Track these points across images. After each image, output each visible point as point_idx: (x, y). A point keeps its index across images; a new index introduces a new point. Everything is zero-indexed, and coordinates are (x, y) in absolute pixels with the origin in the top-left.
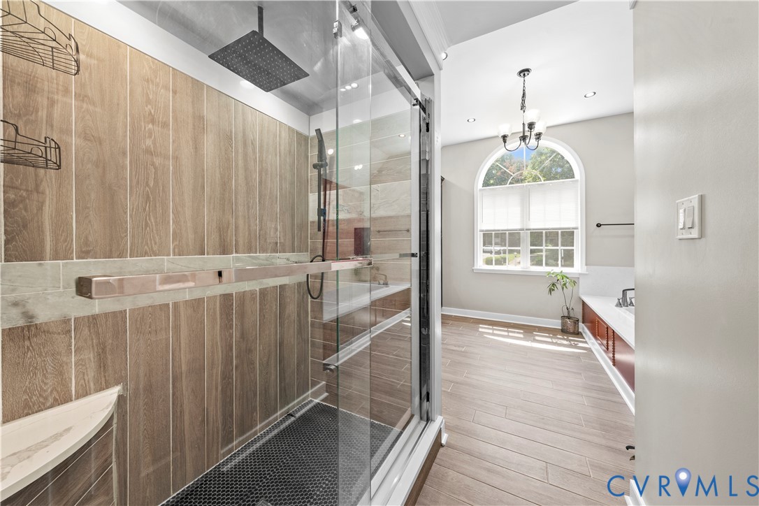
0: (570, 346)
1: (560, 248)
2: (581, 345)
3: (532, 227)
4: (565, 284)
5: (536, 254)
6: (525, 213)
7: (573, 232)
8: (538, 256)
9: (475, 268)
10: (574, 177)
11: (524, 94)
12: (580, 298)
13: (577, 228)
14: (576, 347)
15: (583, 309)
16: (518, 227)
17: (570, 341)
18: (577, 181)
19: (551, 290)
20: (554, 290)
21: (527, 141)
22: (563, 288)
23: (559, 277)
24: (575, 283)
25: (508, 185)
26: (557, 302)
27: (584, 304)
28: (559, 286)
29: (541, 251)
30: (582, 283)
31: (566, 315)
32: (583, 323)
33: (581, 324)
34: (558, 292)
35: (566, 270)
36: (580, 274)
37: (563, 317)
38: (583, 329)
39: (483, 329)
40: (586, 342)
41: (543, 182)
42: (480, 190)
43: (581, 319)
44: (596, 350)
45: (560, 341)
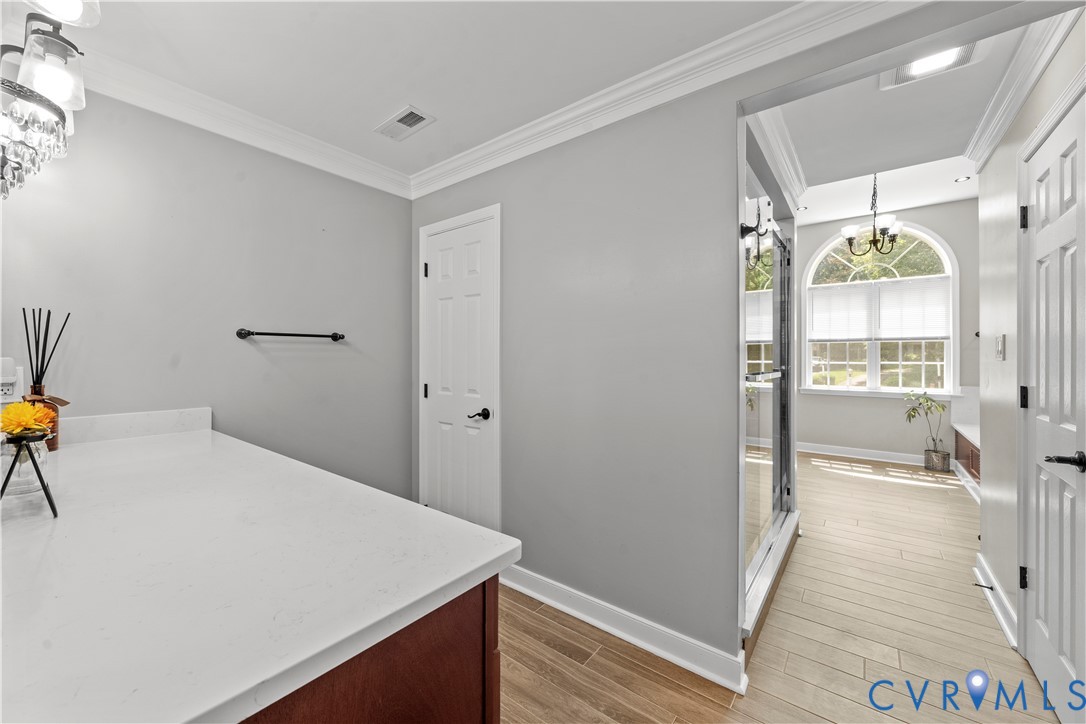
0: (937, 482)
1: (924, 363)
2: (950, 481)
3: (883, 336)
4: (929, 408)
5: (887, 371)
6: (874, 318)
7: (943, 343)
8: (891, 374)
9: (803, 387)
10: (944, 272)
11: (875, 193)
12: (953, 428)
13: (947, 338)
14: (943, 483)
15: (957, 442)
16: (864, 336)
17: (937, 478)
18: (948, 277)
19: (910, 417)
20: (914, 416)
21: (879, 246)
22: (927, 414)
23: (921, 400)
24: (944, 407)
25: (848, 283)
26: (920, 431)
27: (957, 434)
28: (922, 412)
29: (897, 366)
30: (954, 407)
31: (932, 448)
32: (957, 458)
33: (953, 461)
34: (920, 420)
35: (932, 391)
36: (952, 396)
37: (927, 451)
38: (956, 466)
39: (815, 462)
40: (959, 480)
41: (899, 278)
42: (810, 289)
43: (953, 454)
44: (971, 487)
45: (921, 478)
